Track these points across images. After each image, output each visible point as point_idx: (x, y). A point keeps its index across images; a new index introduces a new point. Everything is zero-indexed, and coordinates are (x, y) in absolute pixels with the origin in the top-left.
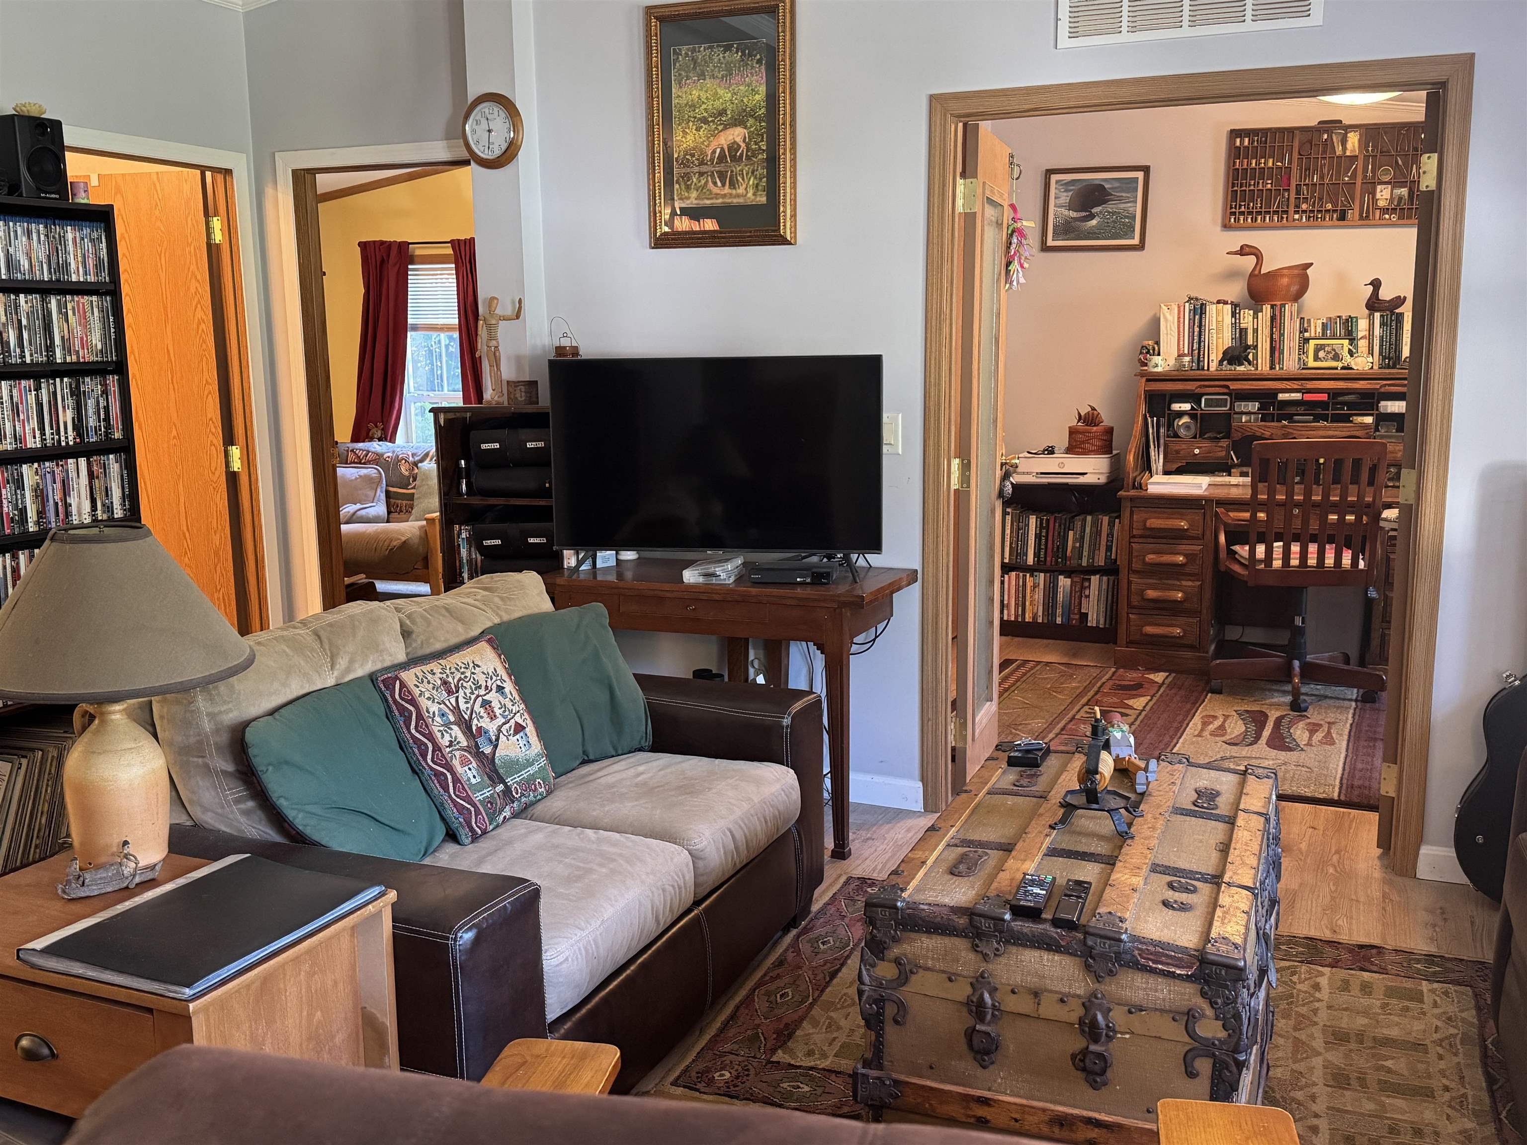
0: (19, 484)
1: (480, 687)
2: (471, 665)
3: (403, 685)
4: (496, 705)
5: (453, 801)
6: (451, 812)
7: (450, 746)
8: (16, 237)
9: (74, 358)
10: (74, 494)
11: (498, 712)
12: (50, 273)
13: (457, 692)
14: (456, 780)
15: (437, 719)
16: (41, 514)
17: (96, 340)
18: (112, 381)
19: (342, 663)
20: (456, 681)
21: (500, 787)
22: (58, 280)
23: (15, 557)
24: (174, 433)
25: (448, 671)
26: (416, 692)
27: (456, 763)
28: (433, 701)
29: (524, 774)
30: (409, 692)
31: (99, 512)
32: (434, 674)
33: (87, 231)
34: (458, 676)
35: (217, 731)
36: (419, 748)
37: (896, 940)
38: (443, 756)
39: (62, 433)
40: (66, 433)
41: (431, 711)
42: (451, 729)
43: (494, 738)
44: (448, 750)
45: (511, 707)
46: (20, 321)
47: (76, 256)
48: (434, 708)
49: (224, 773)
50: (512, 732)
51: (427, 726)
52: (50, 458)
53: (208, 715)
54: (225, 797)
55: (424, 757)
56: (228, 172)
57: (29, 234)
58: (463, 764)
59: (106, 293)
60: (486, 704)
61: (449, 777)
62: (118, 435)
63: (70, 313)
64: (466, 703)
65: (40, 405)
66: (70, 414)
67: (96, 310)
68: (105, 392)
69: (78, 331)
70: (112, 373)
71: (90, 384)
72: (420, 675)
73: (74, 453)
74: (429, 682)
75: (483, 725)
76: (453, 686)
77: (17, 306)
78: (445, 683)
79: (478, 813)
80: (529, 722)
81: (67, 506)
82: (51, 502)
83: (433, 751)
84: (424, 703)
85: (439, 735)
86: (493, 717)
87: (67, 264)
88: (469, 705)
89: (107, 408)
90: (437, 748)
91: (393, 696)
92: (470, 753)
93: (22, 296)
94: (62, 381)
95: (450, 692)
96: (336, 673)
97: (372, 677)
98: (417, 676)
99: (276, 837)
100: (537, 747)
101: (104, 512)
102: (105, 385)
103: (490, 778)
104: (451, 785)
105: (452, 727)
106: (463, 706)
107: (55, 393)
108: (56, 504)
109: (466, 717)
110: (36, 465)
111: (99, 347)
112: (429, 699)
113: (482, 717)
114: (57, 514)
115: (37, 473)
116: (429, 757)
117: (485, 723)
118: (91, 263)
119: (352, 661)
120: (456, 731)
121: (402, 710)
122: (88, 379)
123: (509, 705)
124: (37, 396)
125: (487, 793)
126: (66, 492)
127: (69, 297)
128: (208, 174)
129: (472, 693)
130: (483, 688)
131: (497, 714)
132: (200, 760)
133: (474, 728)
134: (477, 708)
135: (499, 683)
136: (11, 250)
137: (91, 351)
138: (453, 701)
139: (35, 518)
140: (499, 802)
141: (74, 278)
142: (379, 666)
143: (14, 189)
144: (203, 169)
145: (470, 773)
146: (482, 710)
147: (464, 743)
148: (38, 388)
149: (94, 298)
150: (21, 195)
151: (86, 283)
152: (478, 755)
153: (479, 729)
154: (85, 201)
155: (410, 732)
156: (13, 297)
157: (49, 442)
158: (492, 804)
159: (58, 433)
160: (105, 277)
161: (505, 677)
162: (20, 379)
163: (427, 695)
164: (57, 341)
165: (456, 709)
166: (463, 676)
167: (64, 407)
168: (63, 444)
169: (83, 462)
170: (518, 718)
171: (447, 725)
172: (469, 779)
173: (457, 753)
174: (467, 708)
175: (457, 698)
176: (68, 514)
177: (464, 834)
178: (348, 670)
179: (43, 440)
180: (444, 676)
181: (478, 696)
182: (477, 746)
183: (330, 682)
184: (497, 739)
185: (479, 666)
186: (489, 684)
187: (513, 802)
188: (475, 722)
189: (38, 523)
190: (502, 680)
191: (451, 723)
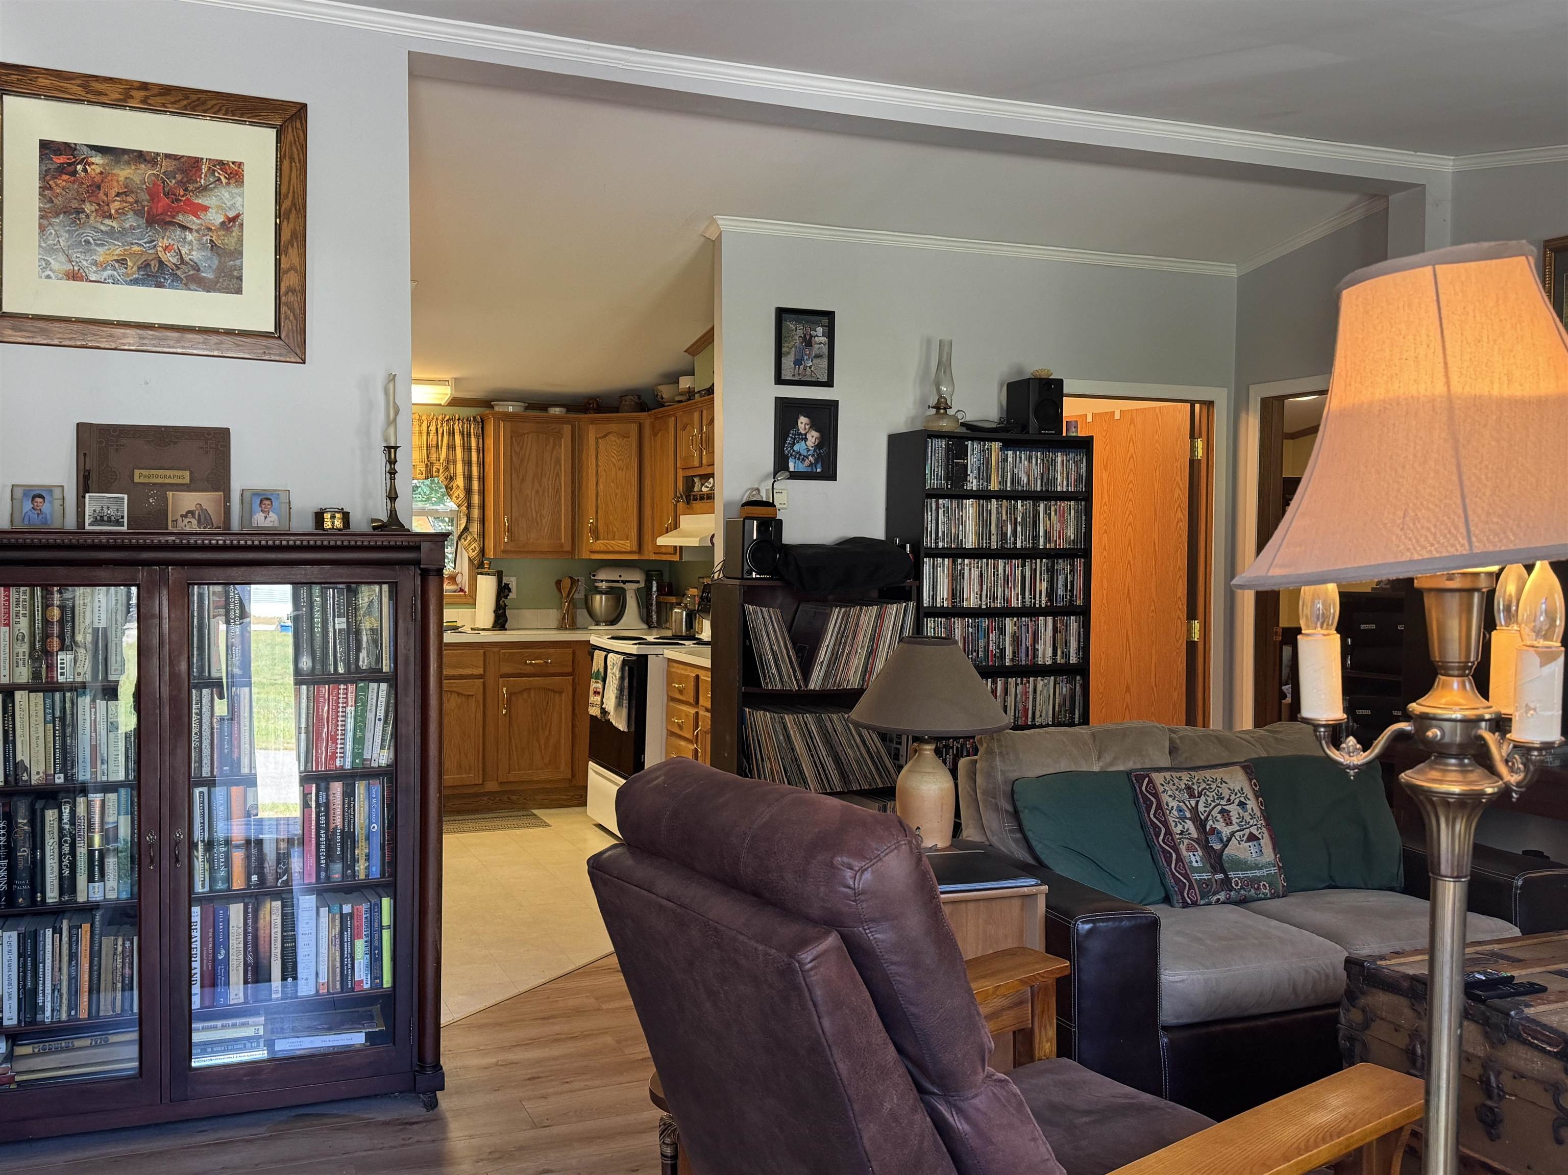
0: (1002, 631)
1: (1222, 799)
2: (1219, 780)
3: (1151, 781)
4: (1234, 815)
5: (1173, 874)
6: (1170, 881)
7: (1180, 834)
8: (1020, 462)
9: (1053, 545)
10: (1041, 642)
11: (1234, 820)
12: (1042, 486)
13: (1199, 797)
14: (1180, 859)
15: (1175, 812)
16: (1015, 653)
17: (1071, 533)
18: (1079, 563)
19: (1108, 758)
20: (1200, 789)
21: (1220, 876)
22: (1047, 491)
23: (995, 682)
24: (1153, 608)
25: (1195, 781)
26: (1161, 789)
27: (1183, 848)
28: (1174, 799)
29: (1250, 874)
30: (1154, 788)
31: (1058, 657)
32: (1182, 780)
33: (1071, 455)
34: (1203, 785)
35: (1005, 783)
36: (1154, 830)
37: (1363, 993)
38: (1173, 839)
39: (1037, 598)
40: (1040, 598)
41: (1170, 805)
42: (1186, 823)
43: (1225, 839)
44: (1178, 836)
45: (1248, 820)
46: (1016, 519)
47: (1062, 473)
48: (1174, 804)
49: (1007, 811)
50: (1245, 839)
51: (1164, 815)
52: (1026, 615)
53: (1001, 771)
54: (1005, 827)
55: (1158, 837)
56: (1210, 404)
57: (1030, 458)
58: (1188, 850)
59: (1081, 500)
60: (1225, 812)
61: (1174, 856)
62: (1079, 602)
63: (1053, 513)
64: (1206, 807)
65: (1023, 578)
66: (1044, 584)
67: (1072, 512)
68: (1072, 571)
69: (1057, 526)
70: (1080, 557)
71: (1062, 565)
72: (1168, 778)
73: (1045, 612)
74: (1174, 785)
75: (1218, 827)
76: (1196, 792)
77: (1015, 508)
78: (1190, 788)
79: (1191, 887)
80: (1266, 835)
81: (1035, 650)
82: (1024, 646)
83: (1165, 834)
84: (1165, 798)
85: (1173, 824)
86: (1229, 823)
87: (1055, 479)
88: (1207, 809)
89: (1072, 582)
90: (1169, 832)
91: (1140, 788)
92: (1198, 844)
93: (1019, 502)
94: (1041, 562)
95: (1192, 796)
96: (1101, 764)
97: (1128, 773)
98: (1165, 778)
99: (1031, 861)
100: (1269, 855)
101: (1062, 658)
102: (1072, 565)
103: (1212, 867)
104: (1174, 862)
105: (1187, 821)
106: (1201, 809)
107: (1035, 570)
108: (1028, 648)
109: (1203, 817)
110: (1015, 619)
111: (1072, 538)
112: (1170, 796)
113: (1217, 821)
114: (1027, 655)
115: (1015, 625)
116: (1161, 838)
117: (1220, 826)
118: (1073, 477)
119: (1116, 758)
120: (1189, 825)
121: (1146, 799)
122: (1061, 561)
123: (1248, 818)
124: (1022, 571)
125: (1205, 876)
126: (1035, 639)
127: (1053, 503)
128: (1197, 406)
129: (1214, 801)
130: (1225, 799)
131: (1234, 822)
132: (993, 800)
133: (1208, 827)
134: (1215, 813)
135: (1242, 799)
136: (1016, 471)
137: (1066, 539)
138: (1193, 803)
139: (1011, 657)
140: (1214, 886)
141: (1059, 489)
142: (1139, 766)
143: (1024, 428)
144: (1192, 403)
145: (1195, 859)
146: (1219, 816)
147: (1195, 836)
148: (1023, 566)
149: (1072, 503)
150: (1028, 433)
151: (1067, 491)
152: (1207, 848)
153: (1213, 830)
154: (1074, 434)
155: (1149, 816)
156: (1013, 502)
157: (1028, 604)
158: (1207, 885)
159: (1035, 598)
160: (1082, 487)
161: (1251, 795)
162: (1012, 559)
163: (1170, 793)
164: (1042, 533)
165: (1195, 810)
166: (1208, 787)
167: (1041, 580)
168: (1037, 606)
169: (1050, 620)
170: (1254, 830)
171: (1183, 819)
172: (1191, 862)
173: (1186, 842)
174: (1205, 811)
175: (1197, 802)
176: (1035, 656)
177: (1176, 898)
178: (1111, 764)
179: (1023, 602)
180: (1191, 783)
181: (1218, 805)
182: (1207, 841)
183: (1096, 768)
184: (1229, 840)
185: (1226, 783)
186: (1232, 798)
187: (1231, 891)
188: (1210, 822)
189: (1012, 660)
190: (1246, 797)
191: (1186, 818)
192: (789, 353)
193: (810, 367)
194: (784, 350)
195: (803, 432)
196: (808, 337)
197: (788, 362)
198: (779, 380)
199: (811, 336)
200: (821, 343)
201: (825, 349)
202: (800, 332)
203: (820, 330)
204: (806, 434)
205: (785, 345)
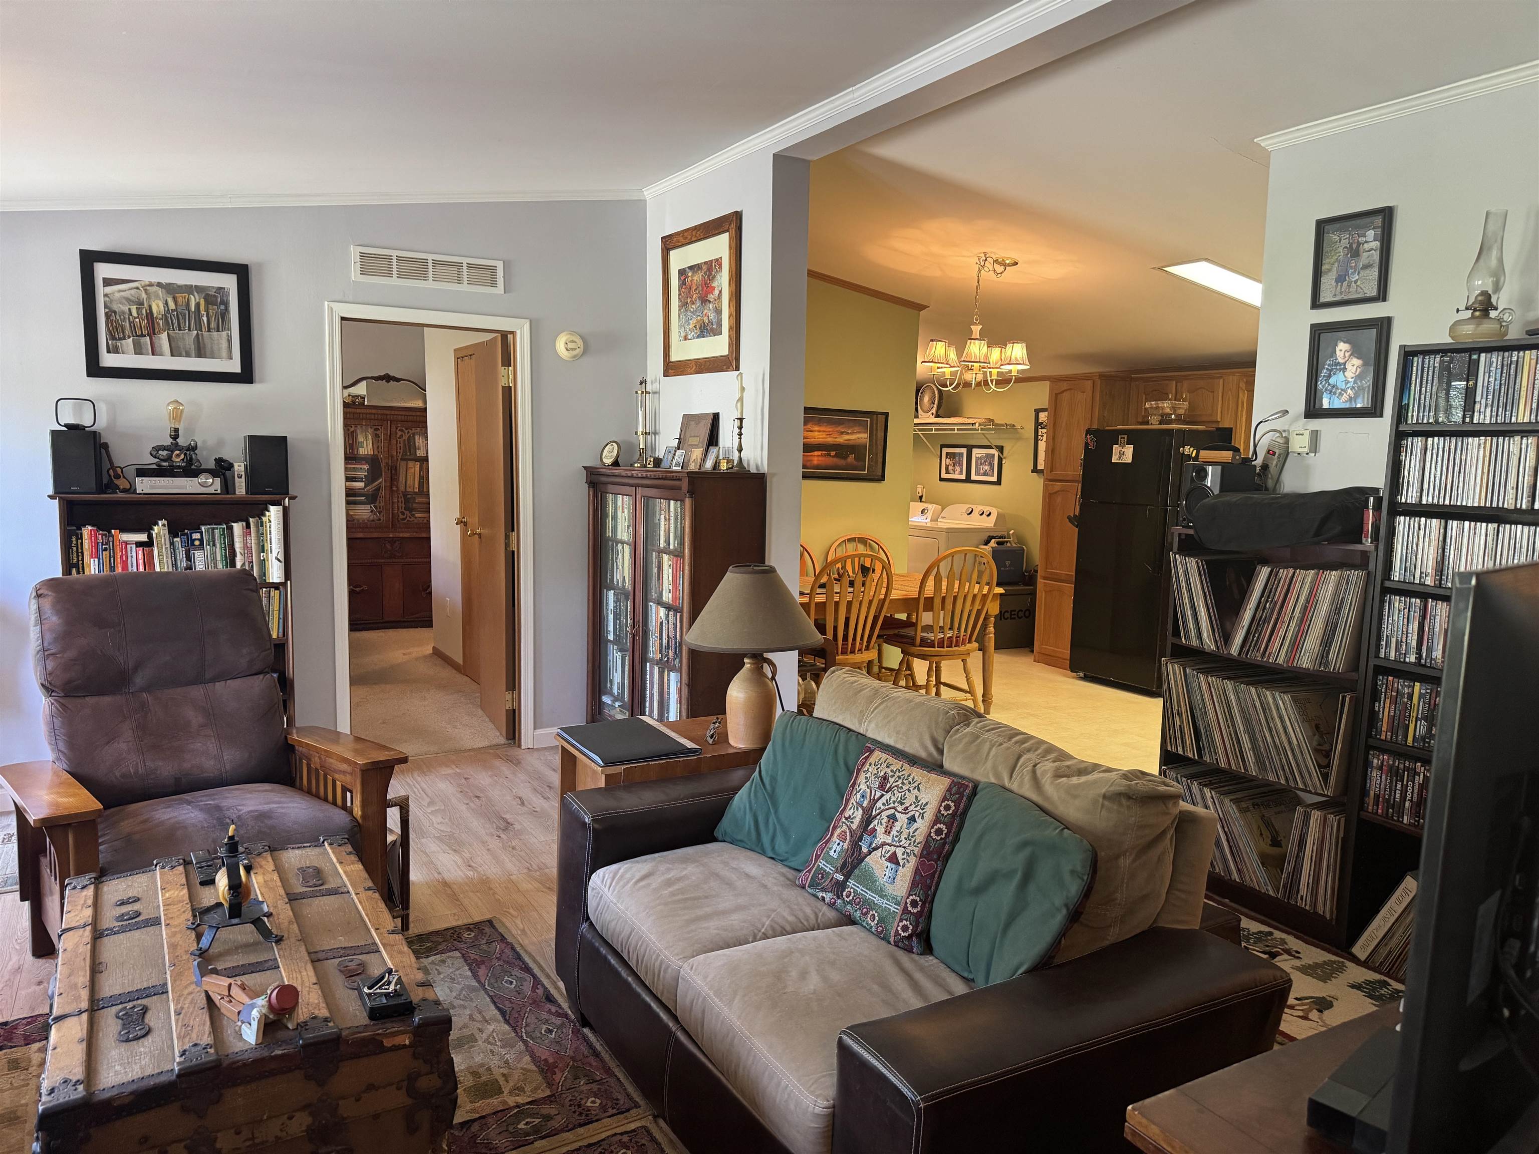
1: (902, 804)
2: (916, 784)
3: (869, 757)
4: (898, 825)
5: (815, 851)
6: (810, 857)
7: (846, 819)
11: (894, 832)
13: (887, 792)
14: (828, 840)
15: (859, 795)
20: (894, 784)
21: (840, 877)
25: (897, 774)
26: (866, 768)
27: (838, 831)
28: (866, 782)
29: (869, 895)
30: (864, 764)
32: (887, 767)
34: (897, 781)
38: (840, 820)
41: (860, 787)
42: (857, 810)
43: (874, 845)
44: (844, 820)
45: (903, 838)
48: (863, 787)
50: (887, 855)
51: (852, 793)
58: (839, 836)
60: (893, 818)
61: (828, 835)
64: (884, 804)
72: (881, 759)
74: (878, 768)
75: (878, 830)
76: (888, 785)
78: (885, 778)
79: (811, 870)
83: (840, 812)
84: (863, 778)
85: (851, 805)
86: (888, 832)
88: (883, 807)
90: (843, 811)
92: (852, 836)
95: (882, 787)
100: (900, 890)
103: (844, 865)
104: (823, 841)
105: (860, 809)
106: (879, 804)
109: (874, 813)
112: (866, 778)
113: (881, 824)
116: (837, 814)
117: (880, 830)
120: (859, 814)
125: (828, 868)
129: (894, 802)
130: (904, 806)
131: (892, 833)
133: (872, 826)
134: (885, 814)
135: (917, 814)
138: (878, 794)
140: (827, 883)
145: (837, 847)
146: (885, 819)
147: (854, 827)
152: (855, 845)
153: (874, 830)
158: (822, 877)
161: (929, 816)
163: (868, 775)
165: (874, 802)
166: (900, 785)
171: (859, 804)
172: (831, 849)
173: (845, 827)
174: (880, 808)
175: (882, 796)
180: (891, 774)
181: (894, 808)
182: (860, 839)
184: (875, 849)
185: (919, 790)
186: (910, 809)
187: (838, 898)
188: (876, 822)
190: (922, 816)
191: (861, 806)
192: (1329, 270)
193: (1356, 282)
194: (1325, 267)
195: (1341, 361)
196: (1354, 246)
197: (1328, 283)
198: (1316, 304)
199: (1359, 244)
200: (1372, 249)
201: (1376, 256)
202: (1345, 243)
203: (1371, 234)
204: (1345, 364)
205: (1326, 261)
